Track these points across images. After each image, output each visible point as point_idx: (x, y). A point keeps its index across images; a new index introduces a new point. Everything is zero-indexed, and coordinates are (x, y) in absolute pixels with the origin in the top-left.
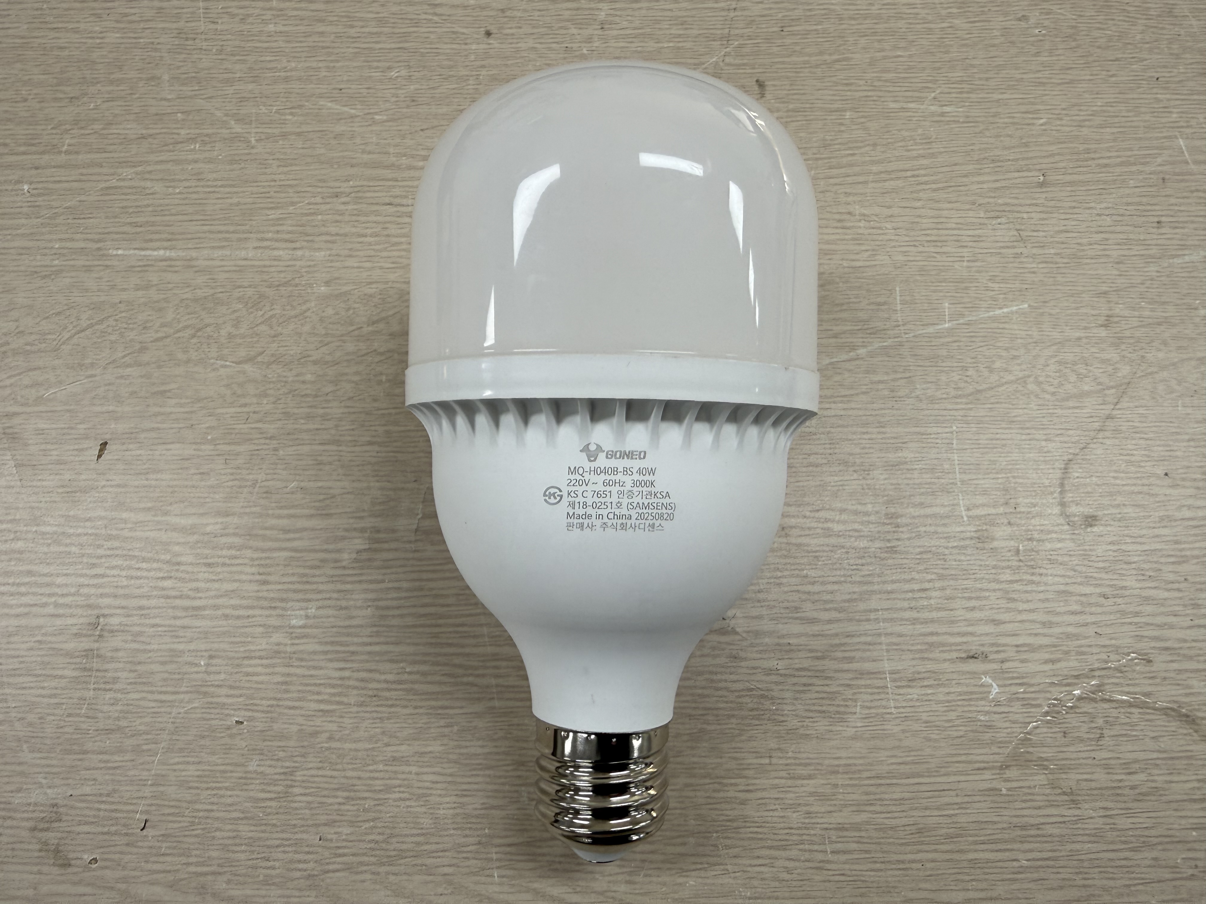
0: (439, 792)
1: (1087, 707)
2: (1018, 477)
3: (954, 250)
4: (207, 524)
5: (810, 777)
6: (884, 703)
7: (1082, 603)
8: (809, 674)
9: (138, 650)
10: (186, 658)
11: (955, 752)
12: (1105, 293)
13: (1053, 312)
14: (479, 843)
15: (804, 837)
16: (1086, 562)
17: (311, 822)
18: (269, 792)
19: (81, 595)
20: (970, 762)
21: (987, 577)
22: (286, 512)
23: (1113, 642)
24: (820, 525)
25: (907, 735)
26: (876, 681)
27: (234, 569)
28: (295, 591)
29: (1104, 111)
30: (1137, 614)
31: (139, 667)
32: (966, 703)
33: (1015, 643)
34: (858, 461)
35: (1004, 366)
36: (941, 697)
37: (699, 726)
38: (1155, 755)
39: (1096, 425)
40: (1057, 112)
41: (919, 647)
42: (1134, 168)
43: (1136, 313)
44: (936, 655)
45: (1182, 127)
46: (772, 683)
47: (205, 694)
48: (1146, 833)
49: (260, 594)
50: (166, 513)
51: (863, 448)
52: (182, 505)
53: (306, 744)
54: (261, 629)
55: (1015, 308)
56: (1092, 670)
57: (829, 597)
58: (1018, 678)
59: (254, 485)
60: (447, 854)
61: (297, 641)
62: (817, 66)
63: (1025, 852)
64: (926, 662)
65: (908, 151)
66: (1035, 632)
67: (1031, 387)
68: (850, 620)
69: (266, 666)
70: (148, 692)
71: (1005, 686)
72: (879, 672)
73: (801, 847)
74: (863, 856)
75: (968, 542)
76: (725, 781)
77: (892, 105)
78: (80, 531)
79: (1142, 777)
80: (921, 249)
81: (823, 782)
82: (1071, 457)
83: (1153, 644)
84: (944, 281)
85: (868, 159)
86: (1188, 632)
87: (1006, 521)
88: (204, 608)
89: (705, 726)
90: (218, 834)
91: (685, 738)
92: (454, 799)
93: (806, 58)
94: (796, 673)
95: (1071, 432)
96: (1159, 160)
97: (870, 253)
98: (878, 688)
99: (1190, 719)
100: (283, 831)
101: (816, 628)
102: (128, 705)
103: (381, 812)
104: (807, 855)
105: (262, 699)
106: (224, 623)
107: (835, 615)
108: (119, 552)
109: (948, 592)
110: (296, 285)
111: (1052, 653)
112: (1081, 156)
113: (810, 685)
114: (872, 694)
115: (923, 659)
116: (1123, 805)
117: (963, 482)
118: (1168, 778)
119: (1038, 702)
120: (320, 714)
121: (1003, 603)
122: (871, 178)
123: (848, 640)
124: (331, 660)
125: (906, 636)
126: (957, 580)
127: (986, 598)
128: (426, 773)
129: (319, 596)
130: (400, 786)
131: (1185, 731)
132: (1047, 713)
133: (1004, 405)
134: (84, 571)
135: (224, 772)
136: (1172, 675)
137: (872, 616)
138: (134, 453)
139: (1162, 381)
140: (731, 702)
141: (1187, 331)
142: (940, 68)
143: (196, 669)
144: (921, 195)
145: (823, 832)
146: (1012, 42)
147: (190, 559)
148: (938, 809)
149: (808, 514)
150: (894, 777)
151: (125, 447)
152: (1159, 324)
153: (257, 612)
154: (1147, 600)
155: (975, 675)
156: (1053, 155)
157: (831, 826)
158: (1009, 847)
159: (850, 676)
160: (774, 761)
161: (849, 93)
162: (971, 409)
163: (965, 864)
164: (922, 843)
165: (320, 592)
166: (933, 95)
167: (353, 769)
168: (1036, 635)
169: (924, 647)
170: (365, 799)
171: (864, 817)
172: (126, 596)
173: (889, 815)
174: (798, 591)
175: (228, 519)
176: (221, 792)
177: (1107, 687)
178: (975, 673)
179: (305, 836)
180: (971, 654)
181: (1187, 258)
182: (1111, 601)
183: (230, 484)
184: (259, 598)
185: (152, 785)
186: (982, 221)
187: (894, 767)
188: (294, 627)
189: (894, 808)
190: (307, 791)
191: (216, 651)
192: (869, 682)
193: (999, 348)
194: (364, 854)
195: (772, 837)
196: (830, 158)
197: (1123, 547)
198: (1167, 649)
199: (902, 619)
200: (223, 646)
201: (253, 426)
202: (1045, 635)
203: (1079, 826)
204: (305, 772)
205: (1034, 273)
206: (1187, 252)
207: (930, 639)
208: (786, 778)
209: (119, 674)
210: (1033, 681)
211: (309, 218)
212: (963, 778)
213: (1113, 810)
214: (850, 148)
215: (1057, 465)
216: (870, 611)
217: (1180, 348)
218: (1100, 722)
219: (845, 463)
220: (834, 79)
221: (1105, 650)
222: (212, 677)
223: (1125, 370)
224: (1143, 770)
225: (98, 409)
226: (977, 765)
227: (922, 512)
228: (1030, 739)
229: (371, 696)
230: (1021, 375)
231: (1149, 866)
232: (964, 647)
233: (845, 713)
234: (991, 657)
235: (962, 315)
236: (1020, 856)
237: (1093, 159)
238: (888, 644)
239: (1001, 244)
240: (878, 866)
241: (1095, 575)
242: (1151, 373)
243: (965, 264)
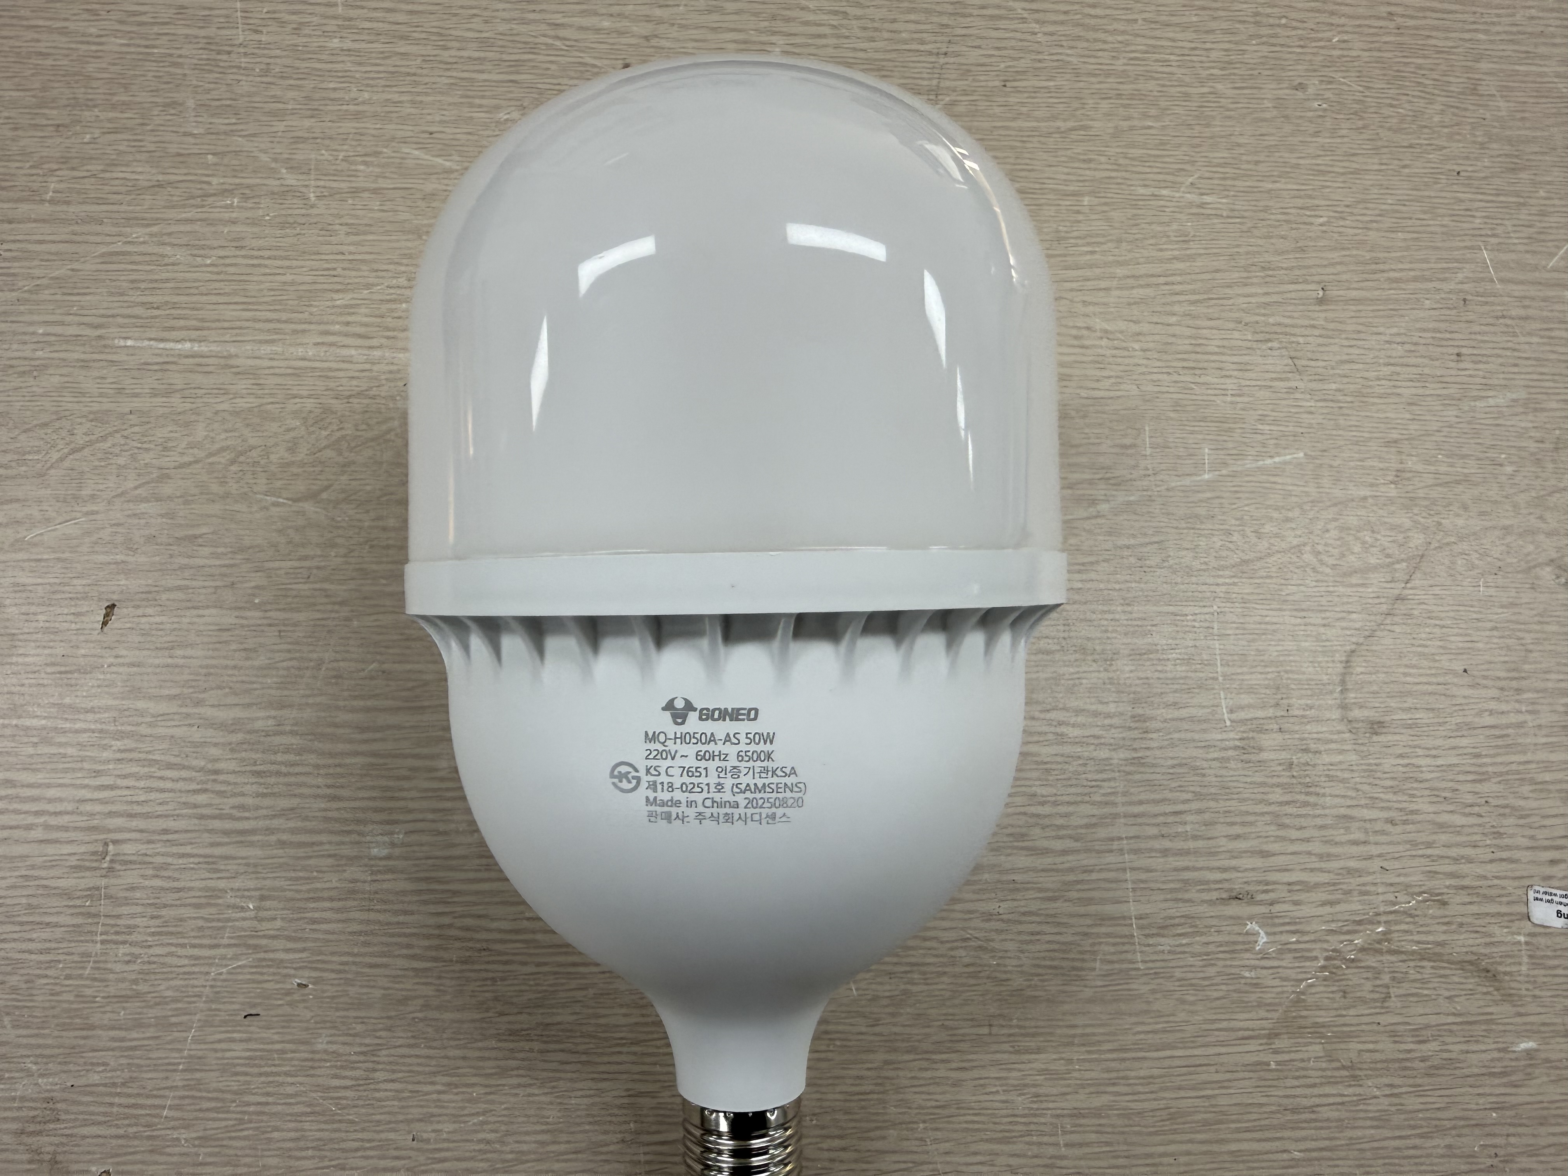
0: (569, 1075)
1: (1371, 961)
2: (1292, 672)
3: (1216, 380)
4: (258, 719)
5: (1039, 1051)
6: (1129, 956)
7: (1366, 832)
8: (1038, 919)
9: (162, 889)
10: (230, 899)
11: (1215, 1017)
12: (1396, 442)
13: (1335, 464)
14: (623, 1141)
15: (1032, 1127)
16: (1371, 780)
17: (401, 1117)
18: (344, 1078)
19: (81, 814)
20: (1232, 1030)
21: (1253, 796)
22: (361, 703)
23: (1402, 879)
24: (1052, 729)
25: (1158, 996)
26: (1119, 928)
27: (292, 779)
28: (376, 810)
29: (1397, 211)
30: (1429, 845)
31: (164, 912)
32: (1228, 956)
33: (1286, 880)
34: (1098, 648)
35: (1275, 530)
36: (1197, 948)
37: (903, 987)
38: (1451, 1019)
39: (1384, 608)
40: (1339, 209)
41: (1172, 886)
42: (1430, 285)
43: (1432, 468)
44: (1192, 895)
45: (1487, 235)
46: (992, 930)
47: (256, 947)
48: (1439, 1115)
49: (330, 814)
50: (199, 703)
51: (1106, 631)
52: (219, 692)
53: (393, 1014)
54: (330, 861)
55: (1288, 457)
56: (1378, 914)
57: (1060, 821)
58: (1289, 924)
59: (318, 667)
60: (580, 1156)
61: (379, 877)
62: (1049, 135)
63: (1297, 1140)
64: (1181, 905)
65: (1161, 250)
66: (1308, 866)
67: (1308, 557)
68: (1088, 851)
69: (338, 910)
70: (177, 945)
71: (1275, 934)
72: (1124, 918)
73: (1027, 1139)
74: (1104, 1149)
75: (1231, 753)
76: (934, 1057)
77: (1142, 191)
78: (78, 726)
79: (1433, 1046)
80: (1175, 377)
81: (1054, 1056)
82: (1353, 647)
83: (1448, 882)
84: (1204, 419)
85: (1111, 258)
86: (1489, 867)
87: (1276, 727)
88: (253, 832)
89: (909, 987)
90: (276, 1135)
91: (885, 1002)
92: (590, 1084)
93: (1035, 124)
94: (1023, 919)
95: (1354, 616)
96: (1460, 276)
97: (1113, 380)
98: (1121, 937)
99: (1489, 975)
100: (363, 1130)
101: (1047, 861)
102: (149, 963)
103: (492, 1102)
104: (1035, 1150)
105: (333, 954)
106: (280, 852)
107: (1069, 844)
108: (135, 755)
109: (1207, 816)
110: (373, 397)
111: (1331, 892)
112: (1368, 267)
113: (1038, 933)
114: (1114, 944)
115: (1176, 900)
116: (1411, 1081)
117: (1225, 676)
118: (1464, 1047)
119: (1314, 954)
120: (411, 973)
121: (1272, 830)
122: (1115, 283)
123: (1086, 877)
124: (425, 903)
125: (1156, 871)
126: (1217, 800)
127: (1251, 824)
128: (555, 1051)
129: (410, 817)
130: (518, 1069)
131: (1485, 990)
132: (1323, 968)
133: (1274, 580)
134: (86, 781)
135: (283, 1052)
136: (1469, 920)
137: (1115, 845)
138: (152, 619)
139: (1462, 554)
140: (942, 956)
141: (1490, 493)
142: (1199, 146)
143: (242, 914)
144: (1176, 308)
145: (1054, 1120)
146: (1286, 117)
147: (232, 766)
148: (1193, 1088)
149: (1037, 714)
150: (1141, 1050)
151: (140, 612)
152: (1458, 482)
153: (324, 838)
154: (1442, 827)
155: (1239, 920)
156: (1333, 265)
157: (1065, 1112)
158: (1278, 1135)
159: (1089, 922)
160: (995, 1030)
161: (1088, 172)
162: (1234, 584)
163: (1226, 1157)
164: (1175, 1132)
165: (411, 811)
166: (1190, 180)
167: (457, 1047)
168: (1312, 870)
169: (1177, 886)
170: (473, 1085)
171: (1105, 1099)
172: (146, 816)
173: (1136, 1097)
174: (1025, 814)
175: (285, 713)
176: (280, 1079)
177: (1395, 935)
178: (1239, 918)
179: (392, 1136)
180: (1234, 894)
181: (1491, 402)
182: (1399, 829)
183: (285, 664)
184: (327, 819)
185: (183, 1071)
186: (1249, 344)
187: (1142, 1036)
188: (376, 858)
189: (1140, 1089)
190: (394, 1076)
191: (269, 889)
192: (1110, 930)
193: (1268, 507)
194: (472, 1159)
195: (991, 1126)
196: (1065, 256)
197: (1414, 761)
198: (1463, 888)
199: (1151, 850)
200: (278, 883)
201: (318, 586)
202: (1321, 870)
203: (1361, 1107)
204: (392, 1051)
205: (1311, 413)
206: (1491, 393)
207: (1187, 875)
208: (1011, 1053)
209: (138, 921)
210: (1308, 929)
211: (389, 306)
212: (1223, 1050)
213: (1400, 1086)
214: (1089, 244)
215: (1338, 657)
216: (1112, 839)
217: (1482, 514)
218: (1386, 979)
219: (1083, 650)
220: (1069, 153)
221: (1392, 889)
222: (266, 925)
223: (1418, 539)
224: (1435, 1038)
225: (102, 558)
226: (1241, 1034)
227: (1177, 714)
228: (1304, 1001)
229: (480, 950)
230: (1295, 542)
231: (1443, 1156)
232: (1226, 885)
233: (1082, 969)
234: (1260, 897)
235: (1225, 464)
236: (1291, 1146)
237: (1383, 271)
238: (1134, 882)
239: (1274, 375)
240: (1121, 1161)
241: (1382, 796)
242: (1448, 544)
243: (1229, 399)
